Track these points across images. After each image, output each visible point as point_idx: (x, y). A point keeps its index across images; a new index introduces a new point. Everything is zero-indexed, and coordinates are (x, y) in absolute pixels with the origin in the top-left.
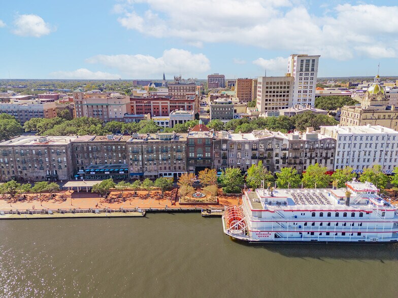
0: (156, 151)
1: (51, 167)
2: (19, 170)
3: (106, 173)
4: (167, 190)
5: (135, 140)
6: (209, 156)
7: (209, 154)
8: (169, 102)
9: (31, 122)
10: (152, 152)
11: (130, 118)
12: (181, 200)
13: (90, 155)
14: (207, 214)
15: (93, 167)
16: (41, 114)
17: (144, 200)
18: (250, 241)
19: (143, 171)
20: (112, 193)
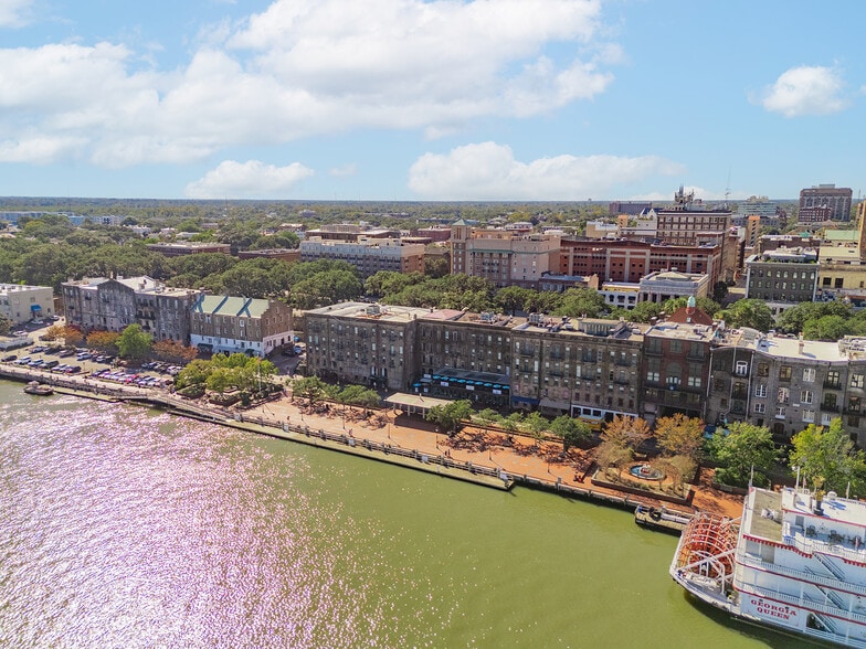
0: (571, 358)
1: (379, 362)
2: (333, 359)
3: (468, 387)
4: (578, 447)
5: (532, 329)
6: (698, 385)
7: (698, 380)
8: (648, 252)
9: (376, 277)
10: (561, 358)
11: (552, 281)
12: (599, 476)
13: (447, 347)
14: (650, 520)
15: (448, 372)
16: (396, 264)
17: (522, 457)
18: (734, 615)
19: (538, 397)
20: (468, 429)
